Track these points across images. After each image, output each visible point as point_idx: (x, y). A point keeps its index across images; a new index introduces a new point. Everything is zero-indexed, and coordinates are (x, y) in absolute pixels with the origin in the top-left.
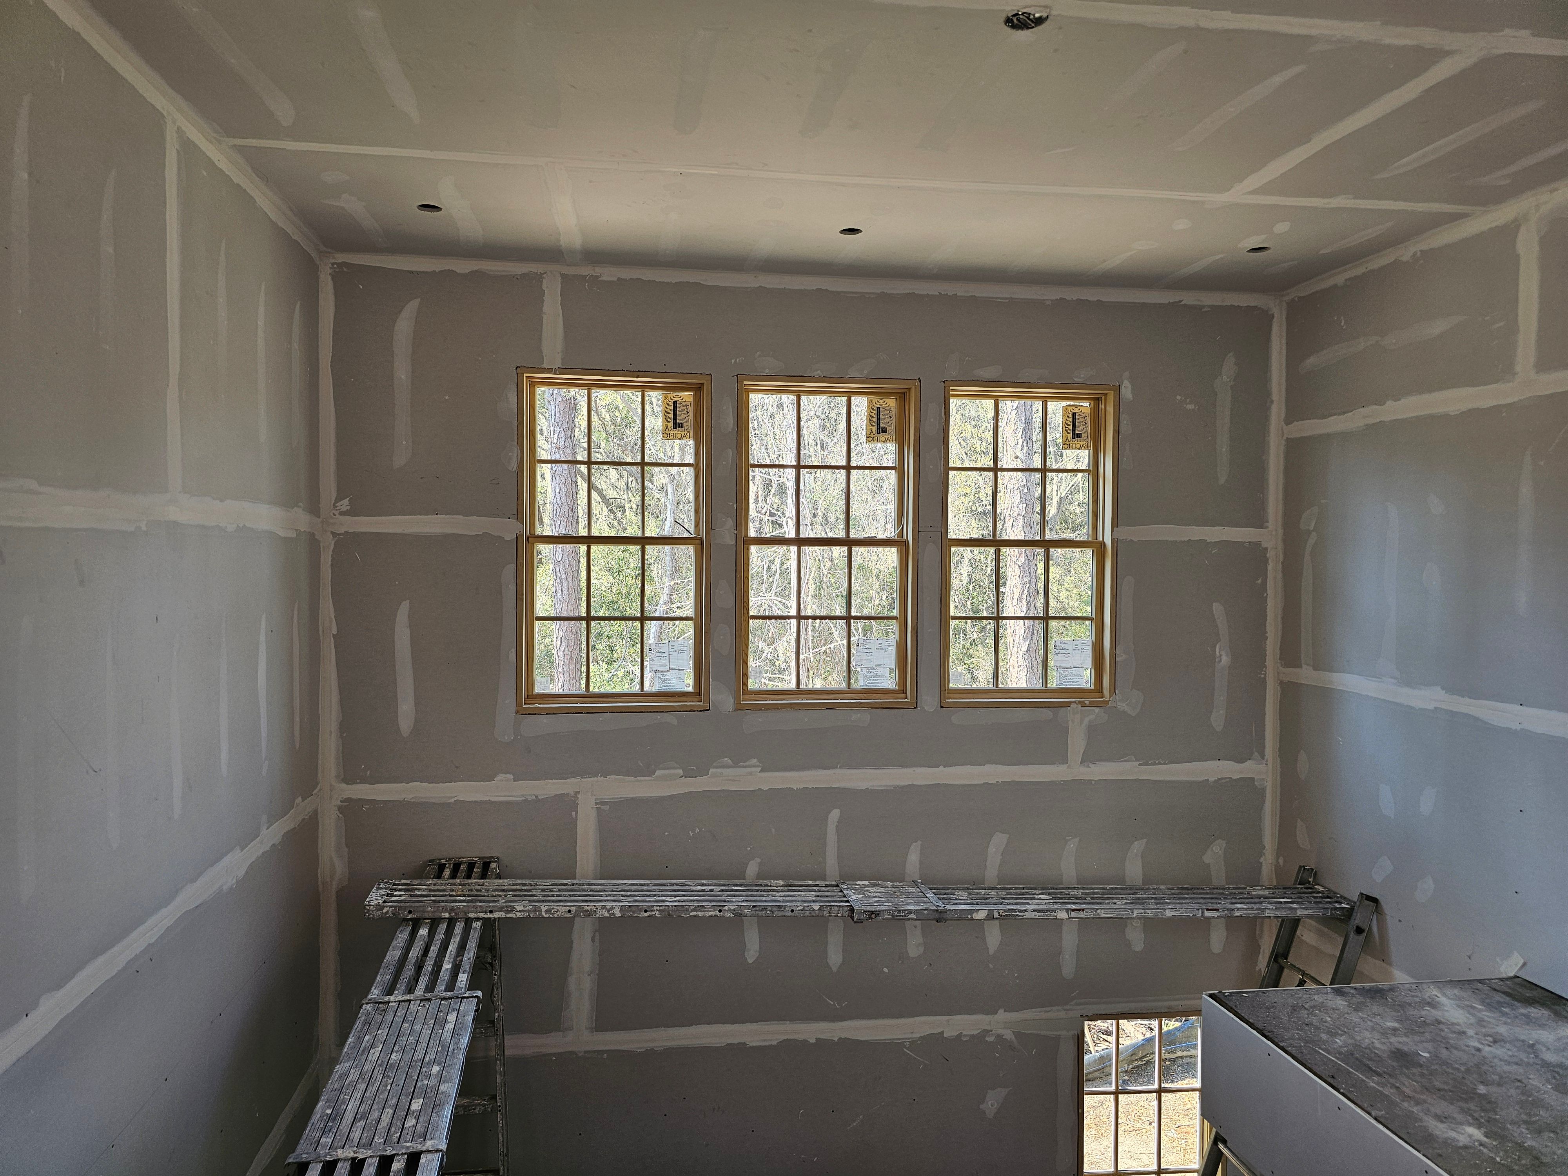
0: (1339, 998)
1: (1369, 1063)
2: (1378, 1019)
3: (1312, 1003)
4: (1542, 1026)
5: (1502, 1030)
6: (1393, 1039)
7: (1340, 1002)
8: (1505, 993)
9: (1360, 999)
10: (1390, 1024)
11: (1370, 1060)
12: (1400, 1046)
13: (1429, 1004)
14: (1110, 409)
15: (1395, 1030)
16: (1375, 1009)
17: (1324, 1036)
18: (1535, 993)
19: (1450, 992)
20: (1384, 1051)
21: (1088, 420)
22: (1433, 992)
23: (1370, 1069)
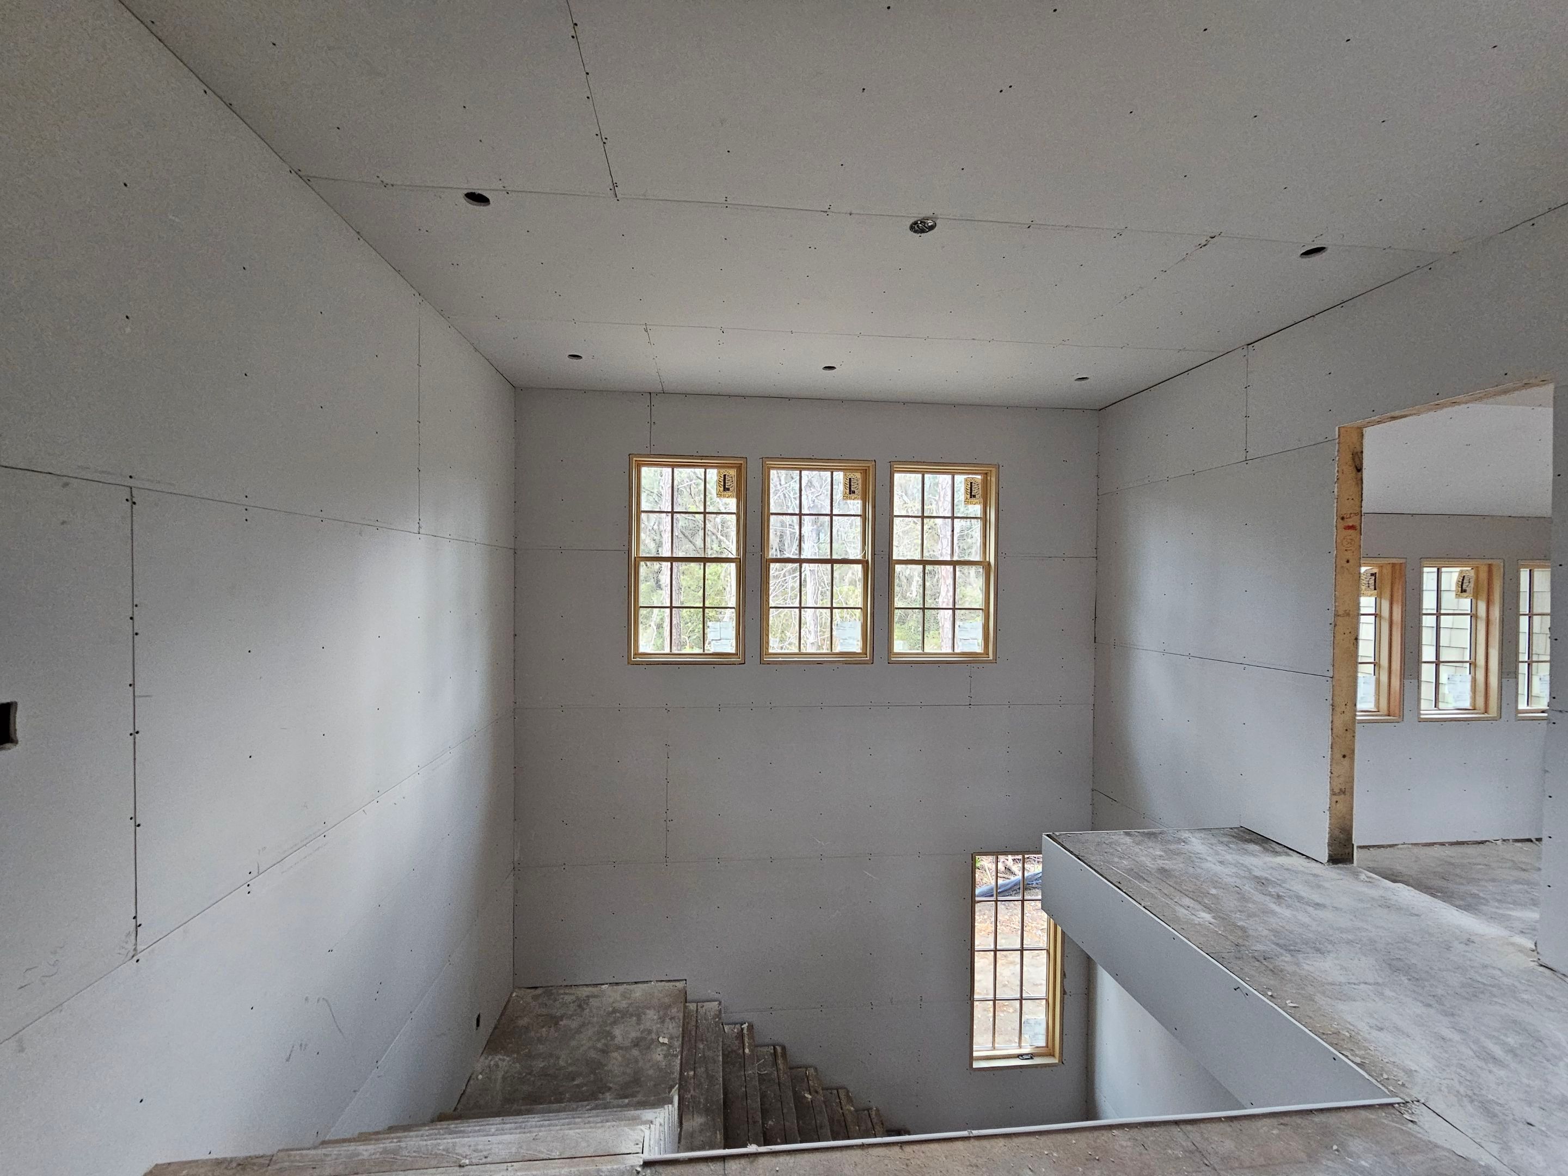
0: (1128, 837)
1: (1143, 875)
2: (1151, 850)
3: (1110, 840)
4: (1254, 855)
5: (1229, 857)
6: (1159, 862)
7: (1128, 840)
8: (1233, 836)
9: (1141, 838)
10: (1158, 853)
11: (1144, 873)
12: (1164, 866)
13: (1184, 842)
14: (993, 479)
15: (1161, 856)
16: (1150, 844)
17: (1116, 860)
18: (1253, 837)
19: (1198, 835)
20: (1152, 868)
21: (980, 487)
22: (1186, 835)
23: (1144, 879)
